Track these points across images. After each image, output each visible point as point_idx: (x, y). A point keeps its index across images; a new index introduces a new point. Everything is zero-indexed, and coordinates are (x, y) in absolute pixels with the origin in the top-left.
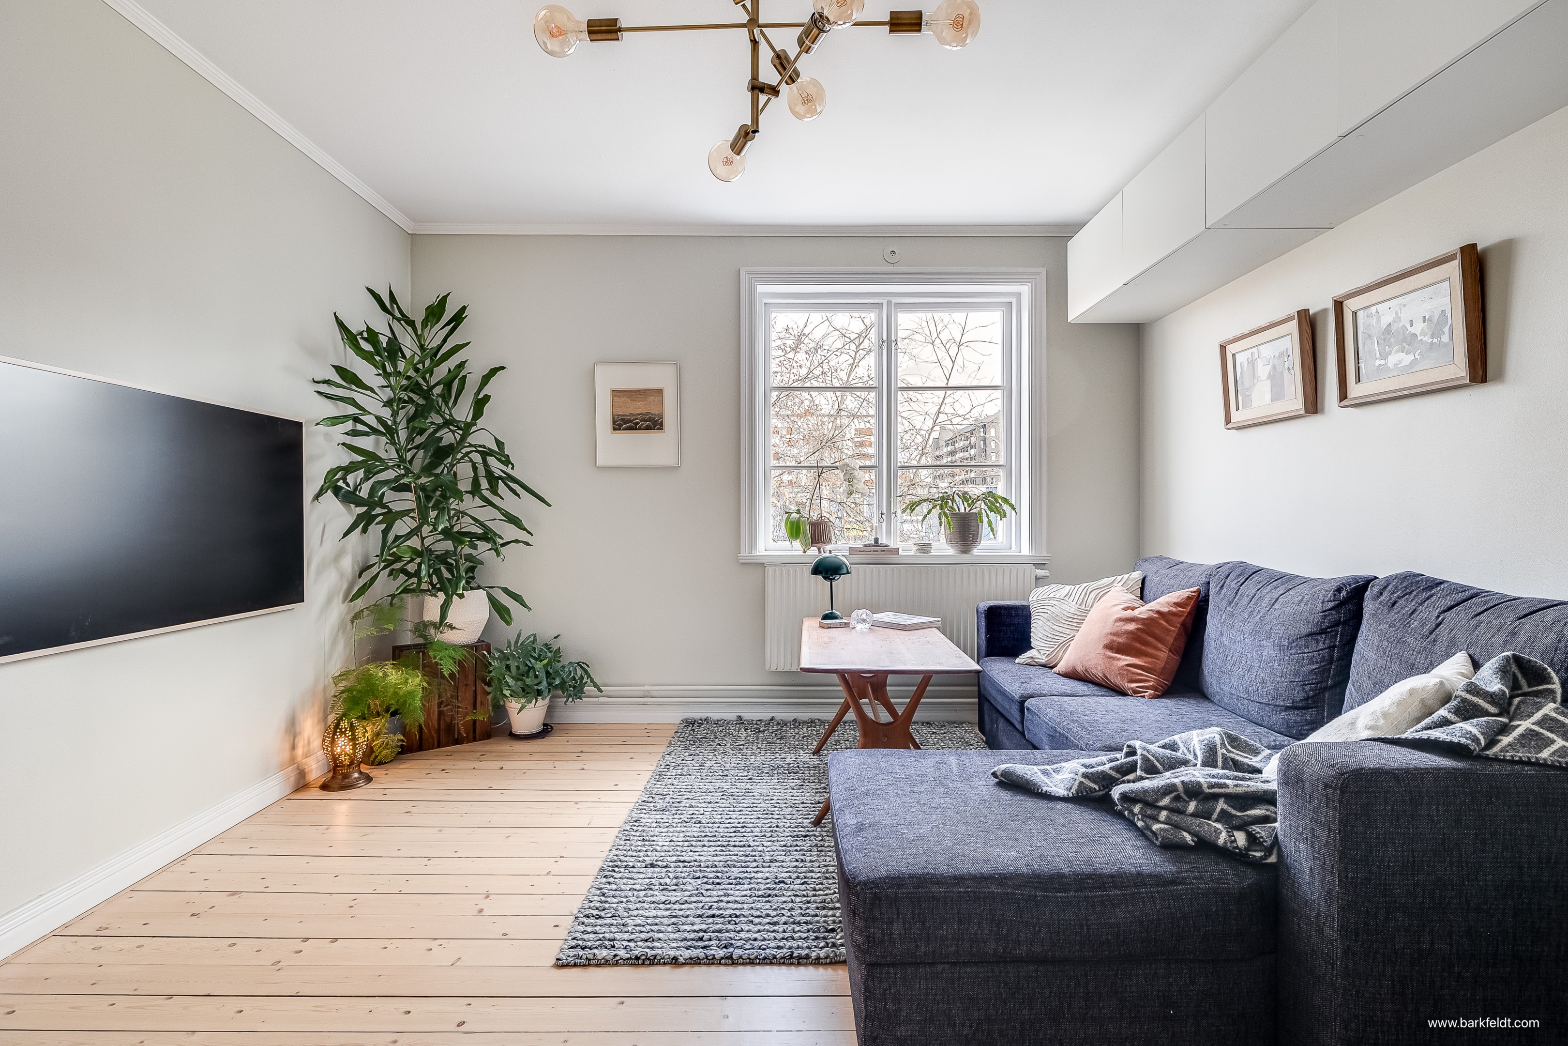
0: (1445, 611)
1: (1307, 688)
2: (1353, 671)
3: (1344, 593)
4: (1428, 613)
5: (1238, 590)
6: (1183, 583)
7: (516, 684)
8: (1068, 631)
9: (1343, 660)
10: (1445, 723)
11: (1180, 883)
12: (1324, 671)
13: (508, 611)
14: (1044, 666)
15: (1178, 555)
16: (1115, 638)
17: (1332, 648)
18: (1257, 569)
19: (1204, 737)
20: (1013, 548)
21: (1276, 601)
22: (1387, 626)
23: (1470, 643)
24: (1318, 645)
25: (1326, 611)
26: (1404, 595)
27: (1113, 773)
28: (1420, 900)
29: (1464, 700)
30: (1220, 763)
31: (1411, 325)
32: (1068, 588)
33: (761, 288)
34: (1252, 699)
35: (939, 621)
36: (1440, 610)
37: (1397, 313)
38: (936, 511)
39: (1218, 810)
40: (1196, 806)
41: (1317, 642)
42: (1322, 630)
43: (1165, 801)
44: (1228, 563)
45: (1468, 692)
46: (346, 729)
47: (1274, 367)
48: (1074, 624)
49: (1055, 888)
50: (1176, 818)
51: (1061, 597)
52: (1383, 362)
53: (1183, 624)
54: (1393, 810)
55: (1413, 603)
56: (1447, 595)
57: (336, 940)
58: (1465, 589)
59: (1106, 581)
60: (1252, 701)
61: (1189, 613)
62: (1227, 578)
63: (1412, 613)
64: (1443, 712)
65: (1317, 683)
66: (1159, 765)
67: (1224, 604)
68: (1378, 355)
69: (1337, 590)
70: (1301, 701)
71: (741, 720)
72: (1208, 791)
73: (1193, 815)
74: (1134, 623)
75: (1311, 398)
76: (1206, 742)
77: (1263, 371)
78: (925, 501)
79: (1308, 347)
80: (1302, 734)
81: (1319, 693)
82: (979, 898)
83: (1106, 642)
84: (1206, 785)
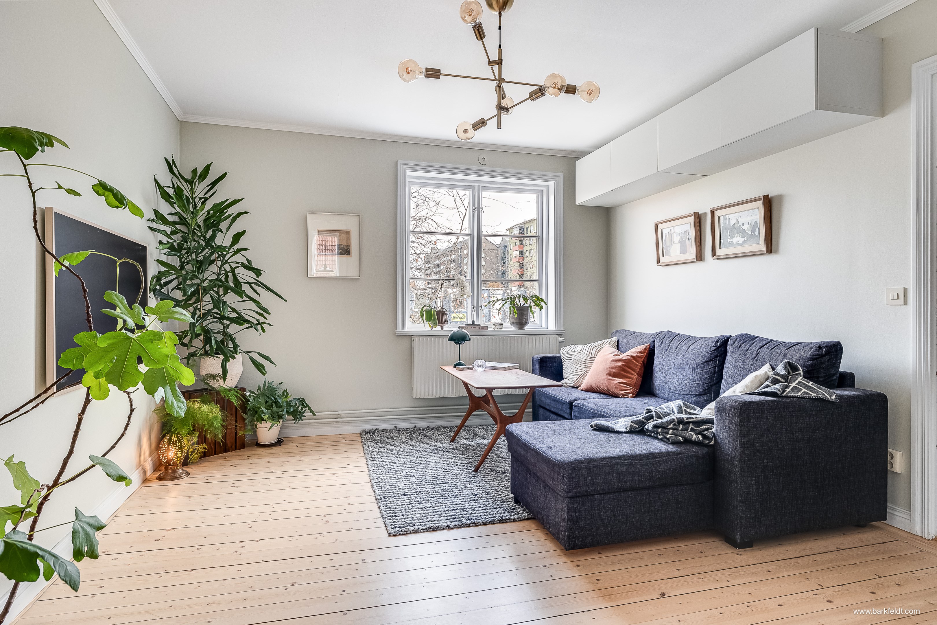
0: (760, 348)
1: (705, 385)
2: (724, 376)
3: (719, 343)
4: (753, 349)
5: (670, 344)
6: (640, 342)
7: (267, 412)
8: (584, 369)
9: (719, 372)
10: (768, 386)
11: (682, 454)
12: (711, 377)
13: (263, 366)
14: (572, 387)
15: (631, 328)
16: (612, 370)
17: (715, 367)
18: (677, 334)
19: (676, 404)
20: (544, 326)
21: (689, 348)
22: (738, 356)
23: (770, 360)
24: (709, 366)
25: (712, 351)
26: (744, 343)
27: (644, 420)
28: (764, 447)
29: (774, 378)
30: (684, 413)
31: (743, 226)
32: (581, 346)
33: (409, 173)
34: (680, 393)
35: (518, 365)
36: (758, 348)
37: (737, 219)
38: (508, 305)
39: (690, 428)
40: (682, 427)
41: (709, 365)
42: (711, 359)
43: (671, 426)
44: (662, 332)
45: (775, 375)
46: (176, 441)
47: (682, 237)
48: (586, 365)
49: (638, 459)
50: (675, 432)
51: (579, 351)
52: (731, 240)
53: (643, 362)
54: (756, 415)
55: (747, 346)
56: (760, 342)
57: (259, 540)
58: (766, 339)
59: (600, 342)
60: (680, 394)
61: (645, 356)
62: (664, 338)
63: (747, 350)
64: (767, 383)
65: (709, 383)
66: (661, 415)
67: (664, 351)
68: (729, 237)
69: (717, 342)
70: (702, 391)
71: (397, 428)
72: (686, 420)
73: (681, 430)
74: (621, 362)
75: (699, 254)
76: (677, 405)
77: (676, 239)
78: (500, 300)
79: (698, 230)
80: (703, 406)
81: (710, 388)
82: (612, 465)
83: (608, 372)
84: (685, 418)
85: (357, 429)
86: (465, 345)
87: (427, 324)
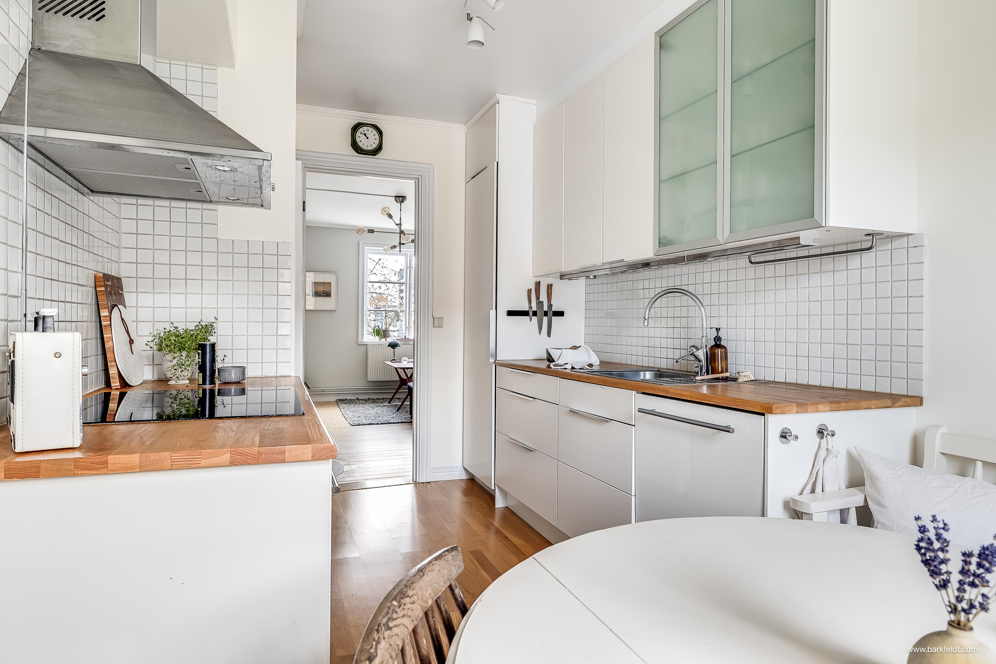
33: (366, 248)
71: (358, 399)
85: (334, 398)
86: (397, 349)
87: (377, 337)
